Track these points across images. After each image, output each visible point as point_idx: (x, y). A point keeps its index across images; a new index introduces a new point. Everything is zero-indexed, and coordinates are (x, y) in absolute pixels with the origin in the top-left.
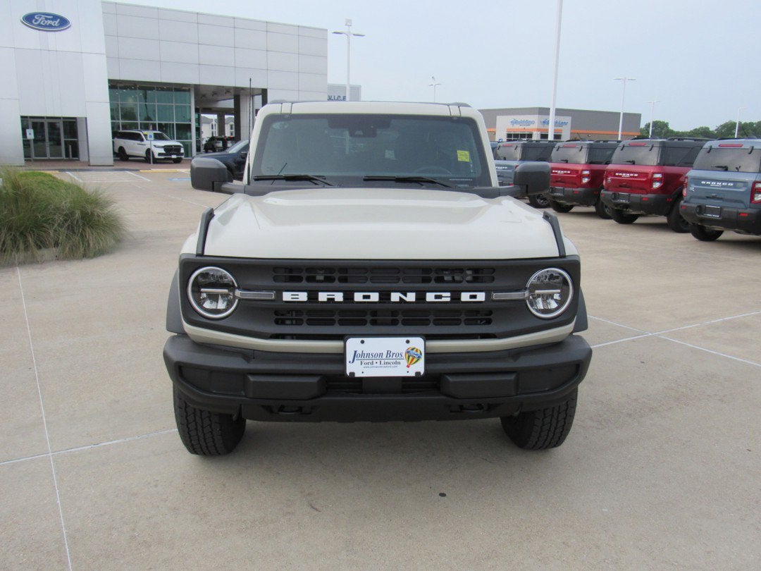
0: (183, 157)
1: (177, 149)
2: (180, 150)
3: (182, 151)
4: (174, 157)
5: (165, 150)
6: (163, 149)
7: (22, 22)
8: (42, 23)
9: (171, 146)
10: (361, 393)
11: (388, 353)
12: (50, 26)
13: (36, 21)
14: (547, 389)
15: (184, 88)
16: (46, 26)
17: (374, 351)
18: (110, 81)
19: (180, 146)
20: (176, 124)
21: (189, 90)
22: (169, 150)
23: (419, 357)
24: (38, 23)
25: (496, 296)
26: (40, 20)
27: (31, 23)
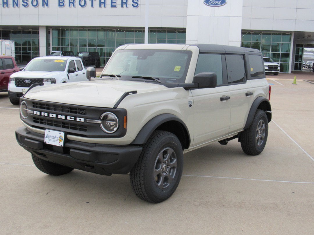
0: (278, 72)
1: (276, 67)
2: (277, 68)
3: (279, 68)
4: (273, 71)
5: (268, 68)
6: (267, 67)
7: (204, 3)
8: (213, 3)
9: (272, 66)
10: (53, 151)
11: (55, 136)
12: (217, 4)
13: (211, 2)
14: (106, 163)
15: (287, 33)
16: (214, 4)
17: (52, 135)
18: (242, 30)
19: (277, 66)
20: (281, 53)
21: (291, 34)
22: (270, 67)
23: (62, 140)
24: (211, 3)
25: (88, 121)
26: (212, 1)
27: (208, 3)
